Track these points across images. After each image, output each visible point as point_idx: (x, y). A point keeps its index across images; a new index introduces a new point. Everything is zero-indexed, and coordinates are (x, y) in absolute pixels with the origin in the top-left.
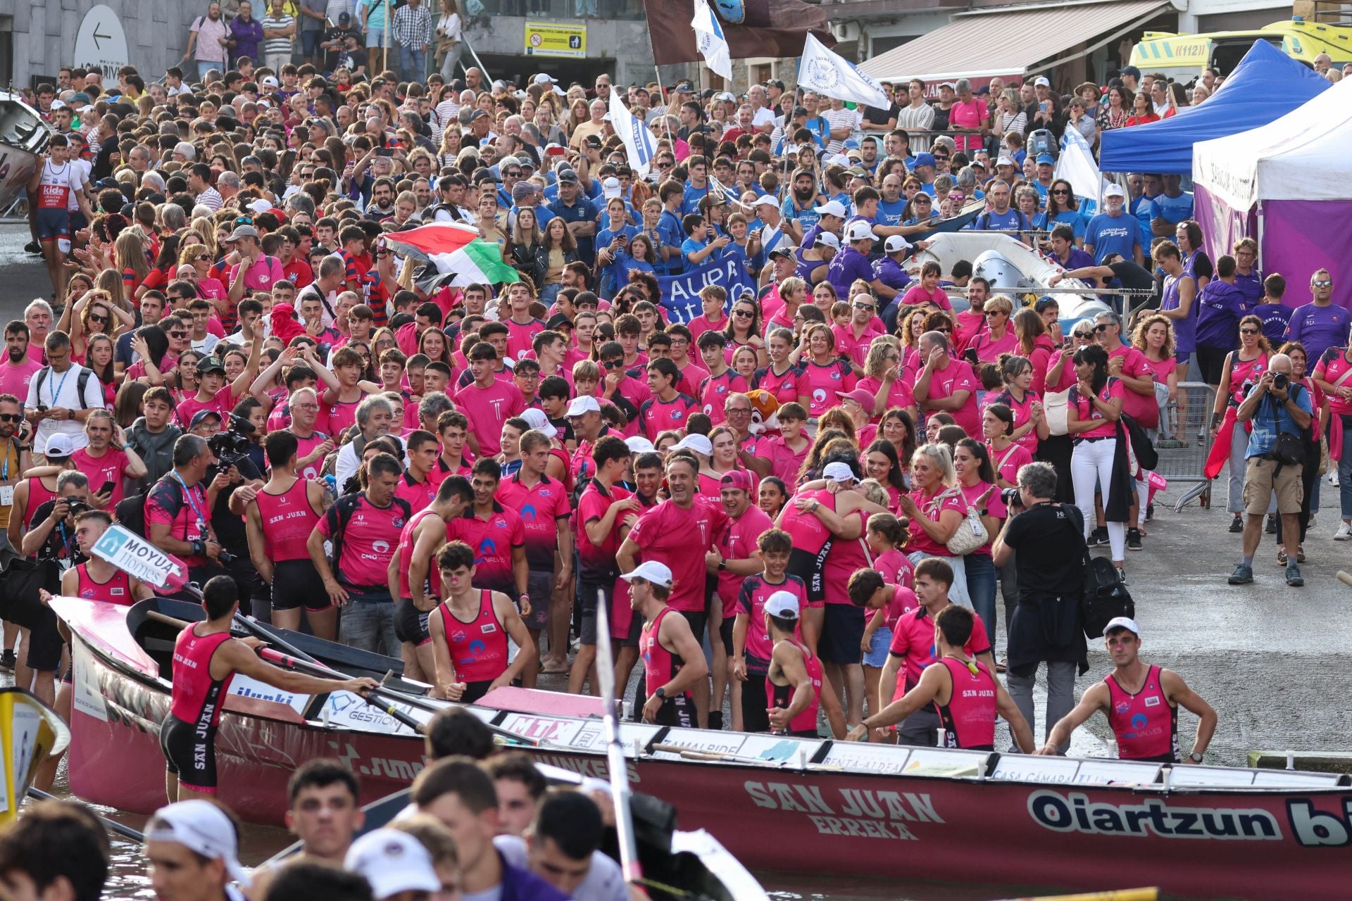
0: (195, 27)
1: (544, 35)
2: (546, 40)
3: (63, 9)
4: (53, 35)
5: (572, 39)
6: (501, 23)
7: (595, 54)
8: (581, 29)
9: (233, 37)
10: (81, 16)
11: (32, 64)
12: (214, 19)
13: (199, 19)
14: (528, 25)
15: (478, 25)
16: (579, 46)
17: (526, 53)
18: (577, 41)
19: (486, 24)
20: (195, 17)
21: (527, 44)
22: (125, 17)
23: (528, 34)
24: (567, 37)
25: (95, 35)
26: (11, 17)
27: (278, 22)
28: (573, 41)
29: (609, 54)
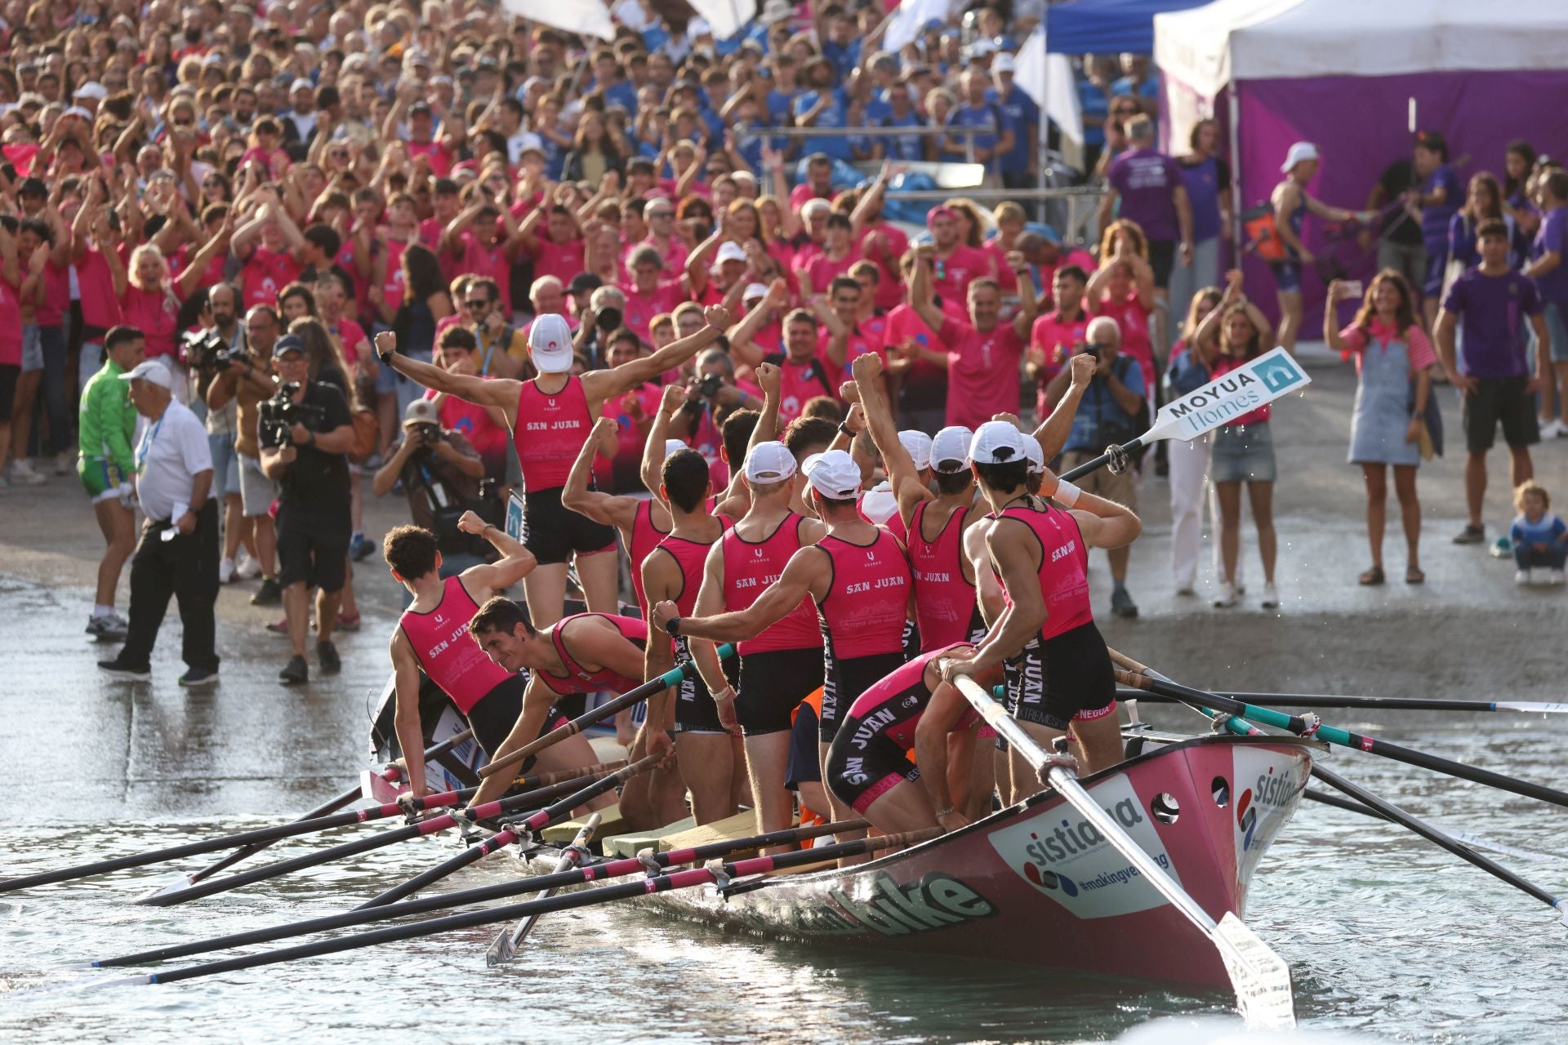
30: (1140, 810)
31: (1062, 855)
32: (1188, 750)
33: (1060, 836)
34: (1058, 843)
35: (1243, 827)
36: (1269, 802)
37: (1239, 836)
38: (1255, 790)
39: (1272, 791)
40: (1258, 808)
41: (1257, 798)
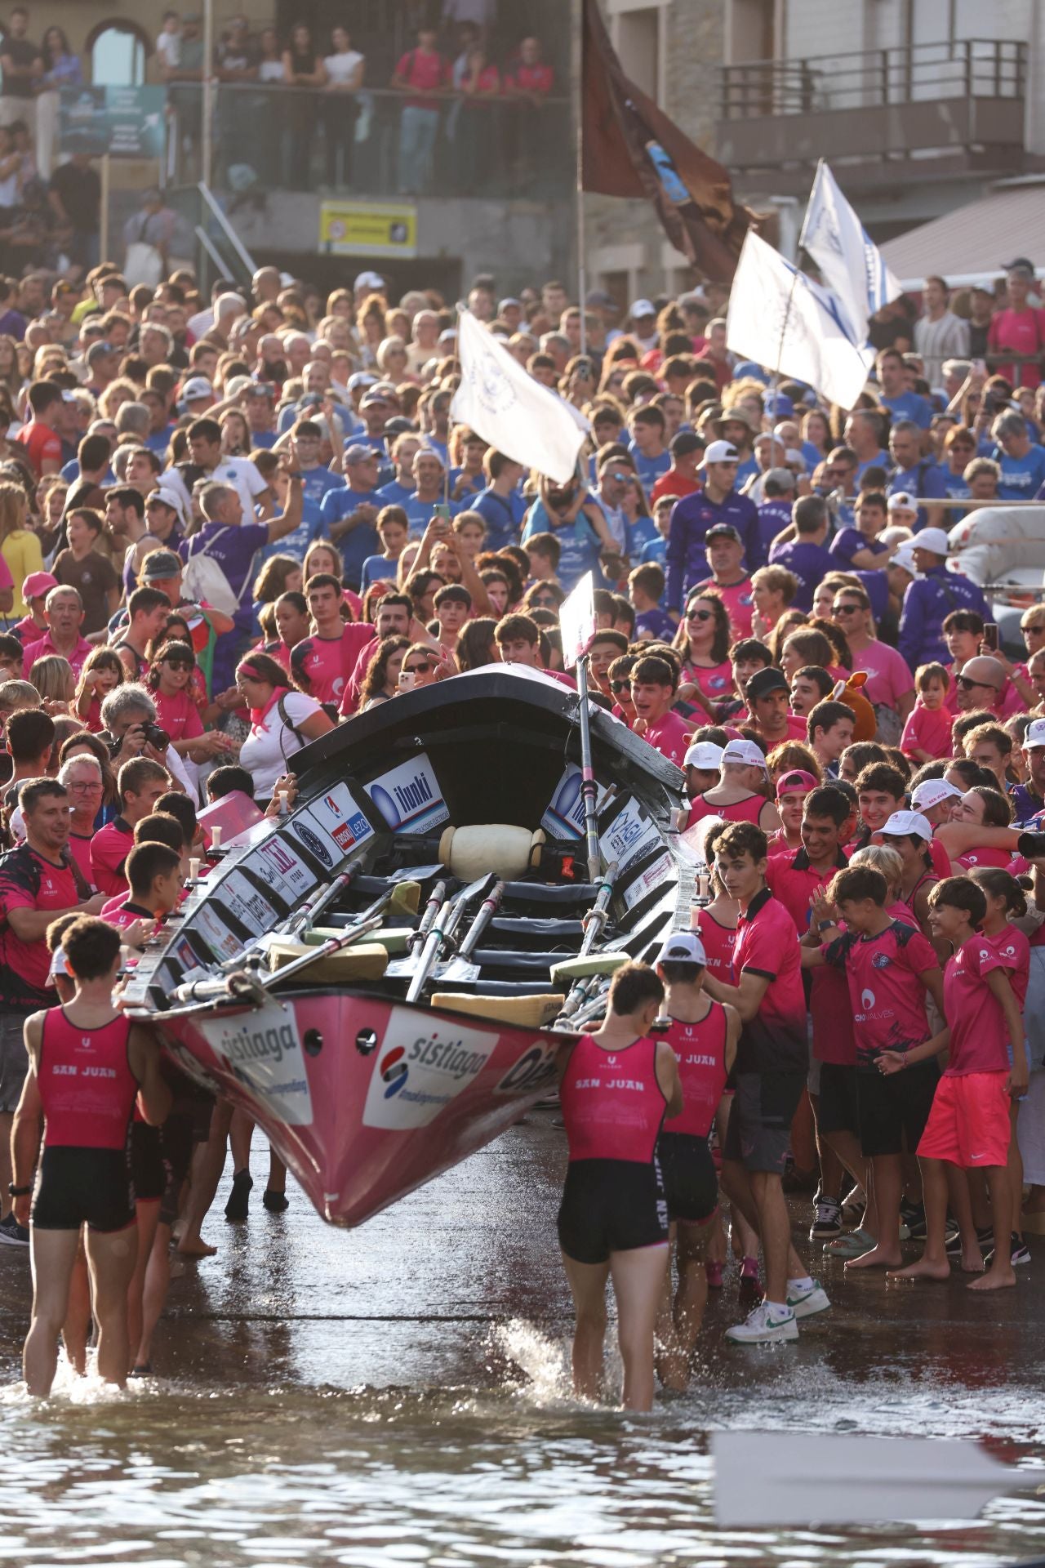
1: (352, 223)
2: (356, 230)
5: (394, 227)
6: (283, 203)
7: (431, 251)
8: (408, 212)
14: (327, 207)
15: (248, 206)
16: (405, 239)
17: (322, 248)
18: (400, 232)
19: (260, 204)
21: (324, 236)
23: (326, 220)
24: (385, 225)
28: (396, 231)
29: (453, 252)
30: (297, 1038)
31: (242, 1057)
33: (241, 1039)
34: (239, 1044)
35: (387, 1078)
36: (429, 1062)
37: (378, 1085)
38: (410, 1050)
39: (435, 1054)
40: (413, 1065)
41: (411, 1057)
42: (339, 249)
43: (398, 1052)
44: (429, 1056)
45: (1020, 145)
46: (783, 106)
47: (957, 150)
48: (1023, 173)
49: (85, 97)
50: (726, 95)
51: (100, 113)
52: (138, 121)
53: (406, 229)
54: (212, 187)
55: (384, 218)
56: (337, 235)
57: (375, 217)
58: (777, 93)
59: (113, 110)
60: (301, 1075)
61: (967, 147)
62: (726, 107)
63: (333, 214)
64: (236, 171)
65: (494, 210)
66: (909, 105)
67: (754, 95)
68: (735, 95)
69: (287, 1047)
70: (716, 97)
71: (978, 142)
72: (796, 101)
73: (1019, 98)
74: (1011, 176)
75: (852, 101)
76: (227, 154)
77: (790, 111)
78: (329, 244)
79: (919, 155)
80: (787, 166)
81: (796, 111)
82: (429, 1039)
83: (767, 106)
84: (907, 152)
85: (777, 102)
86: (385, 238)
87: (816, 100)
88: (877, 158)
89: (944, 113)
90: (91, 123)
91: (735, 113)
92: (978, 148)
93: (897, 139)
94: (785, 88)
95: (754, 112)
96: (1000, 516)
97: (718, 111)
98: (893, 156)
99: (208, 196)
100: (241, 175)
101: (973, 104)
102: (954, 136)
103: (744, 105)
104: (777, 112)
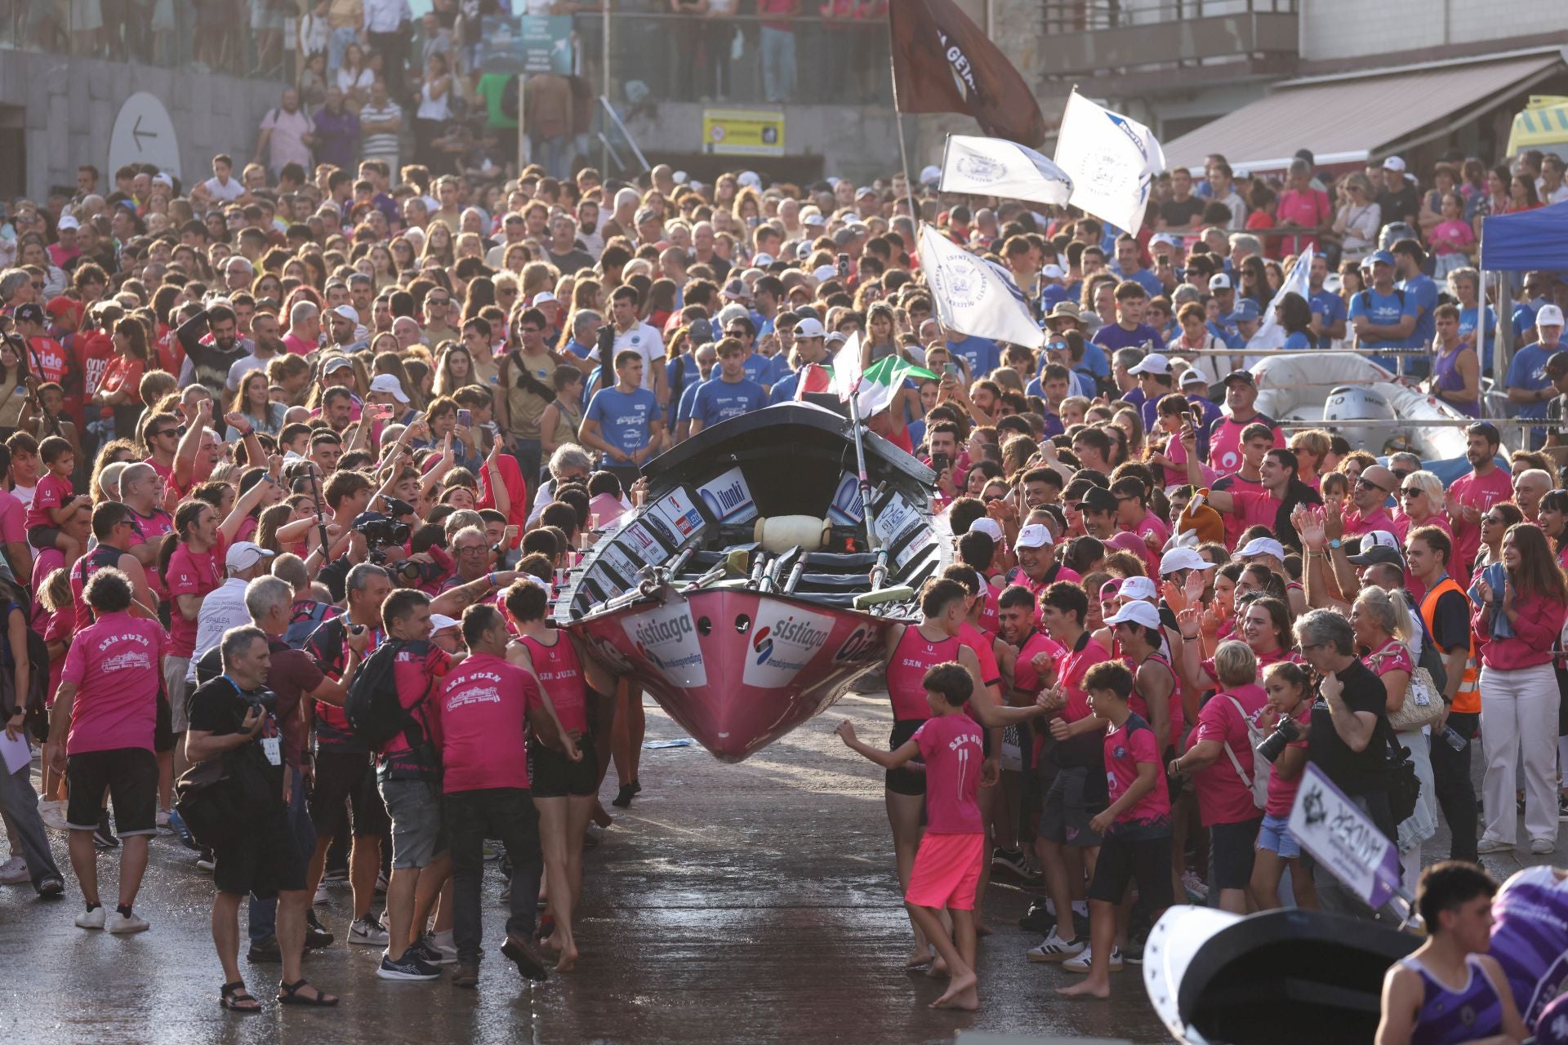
0: (267, 122)
1: (729, 127)
2: (732, 133)
3: (93, 98)
4: (78, 132)
5: (766, 131)
6: (672, 112)
7: (797, 150)
8: (778, 118)
9: (319, 132)
10: (115, 108)
11: (53, 170)
12: (291, 111)
13: (272, 113)
14: (708, 114)
15: (642, 115)
16: (775, 140)
17: (705, 150)
18: (771, 133)
19: (652, 113)
20: (266, 109)
21: (707, 139)
22: (174, 108)
23: (708, 126)
24: (759, 129)
25: (135, 133)
26: (20, 110)
27: (380, 112)
28: (767, 134)
29: (816, 150)
30: (692, 624)
31: (652, 642)
32: (726, 593)
33: (651, 628)
34: (650, 632)
35: (758, 650)
36: (787, 638)
37: (752, 655)
38: (773, 629)
39: (791, 632)
40: (776, 640)
41: (775, 634)
42: (720, 149)
43: (766, 631)
44: (787, 633)
45: (1296, 53)
46: (1093, 23)
47: (1243, 58)
48: (1297, 75)
49: (504, 26)
50: (1045, 14)
51: (516, 39)
52: (548, 45)
53: (776, 131)
54: (610, 101)
55: (758, 123)
56: (717, 138)
57: (750, 122)
58: (1088, 12)
59: (527, 37)
60: (696, 650)
61: (1250, 55)
62: (1045, 24)
63: (713, 121)
64: (631, 86)
65: (850, 115)
66: (1199, 20)
67: (1069, 14)
68: (1053, 14)
69: (686, 631)
70: (1037, 16)
71: (1259, 51)
72: (1105, 19)
73: (1293, 13)
74: (1288, 78)
75: (1153, 17)
76: (624, 72)
77: (1099, 27)
78: (711, 146)
79: (1209, 61)
80: (1098, 73)
81: (1105, 27)
82: (787, 621)
83: (1080, 23)
84: (1199, 61)
85: (1088, 20)
86: (759, 139)
87: (1121, 18)
88: (1175, 65)
89: (1231, 26)
90: (509, 48)
91: (1053, 29)
92: (1259, 56)
93: (1188, 48)
94: (1093, 7)
95: (1069, 28)
96: (1284, 362)
97: (1038, 28)
98: (1187, 63)
99: (608, 107)
100: (636, 88)
101: (1254, 18)
102: (1239, 46)
103: (1060, 22)
104: (1088, 27)
